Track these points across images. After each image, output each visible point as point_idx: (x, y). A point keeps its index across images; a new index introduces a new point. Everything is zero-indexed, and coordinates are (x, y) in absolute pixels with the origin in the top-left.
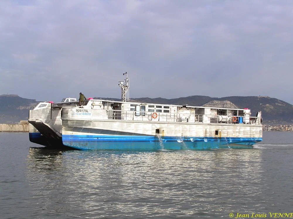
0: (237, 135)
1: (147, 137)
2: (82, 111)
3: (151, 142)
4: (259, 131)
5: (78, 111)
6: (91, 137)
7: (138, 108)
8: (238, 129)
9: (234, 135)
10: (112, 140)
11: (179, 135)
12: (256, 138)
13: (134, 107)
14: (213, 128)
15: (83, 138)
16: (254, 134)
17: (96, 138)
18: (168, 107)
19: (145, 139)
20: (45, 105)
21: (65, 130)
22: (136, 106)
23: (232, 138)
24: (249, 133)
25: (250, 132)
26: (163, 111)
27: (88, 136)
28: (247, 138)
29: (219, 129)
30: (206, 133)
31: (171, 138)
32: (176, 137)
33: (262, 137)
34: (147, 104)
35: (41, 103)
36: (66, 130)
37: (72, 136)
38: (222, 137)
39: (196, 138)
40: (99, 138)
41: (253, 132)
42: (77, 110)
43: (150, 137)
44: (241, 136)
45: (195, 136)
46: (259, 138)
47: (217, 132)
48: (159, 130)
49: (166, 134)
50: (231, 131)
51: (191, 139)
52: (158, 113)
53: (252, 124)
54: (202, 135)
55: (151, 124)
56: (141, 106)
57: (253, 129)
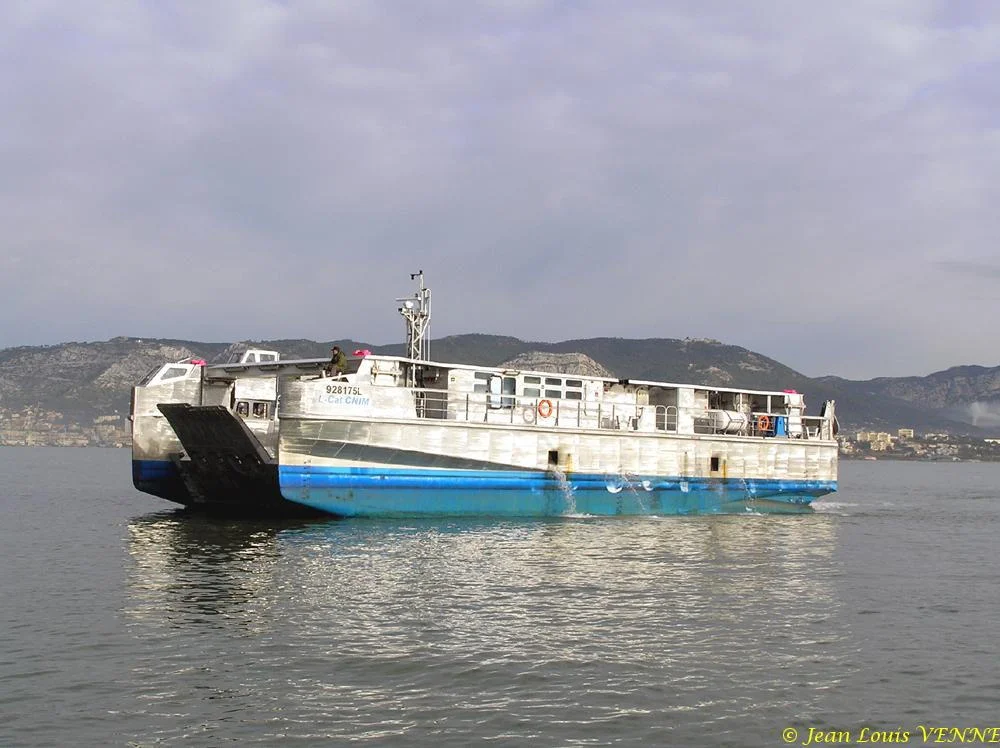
0: (769, 473)
1: (522, 476)
2: (343, 390)
3: (533, 490)
4: (829, 460)
5: (333, 389)
6: (364, 472)
7: (496, 384)
8: (775, 452)
9: (761, 471)
10: (425, 483)
11: (611, 469)
12: (821, 482)
13: (484, 382)
14: (704, 449)
15: (341, 476)
16: (816, 470)
17: (379, 477)
18: (578, 384)
19: (518, 480)
20: (182, 372)
21: (289, 451)
22: (489, 377)
23: (757, 481)
24: (803, 467)
25: (806, 464)
26: (563, 395)
27: (354, 472)
28: (797, 482)
29: (721, 453)
30: (686, 466)
31: (589, 478)
32: (604, 475)
33: (835, 479)
34: (522, 372)
35: (168, 366)
36: (291, 450)
37: (307, 470)
38: (728, 476)
39: (659, 478)
40: (386, 478)
41: (813, 464)
42: (329, 389)
43: (530, 476)
44: (781, 474)
45: (655, 474)
46: (829, 483)
47: (715, 463)
48: (556, 452)
49: (576, 468)
50: (752, 458)
51: (646, 484)
52: (554, 401)
53: (811, 439)
54: (674, 472)
55: (536, 435)
56: (503, 376)
57: (813, 453)
